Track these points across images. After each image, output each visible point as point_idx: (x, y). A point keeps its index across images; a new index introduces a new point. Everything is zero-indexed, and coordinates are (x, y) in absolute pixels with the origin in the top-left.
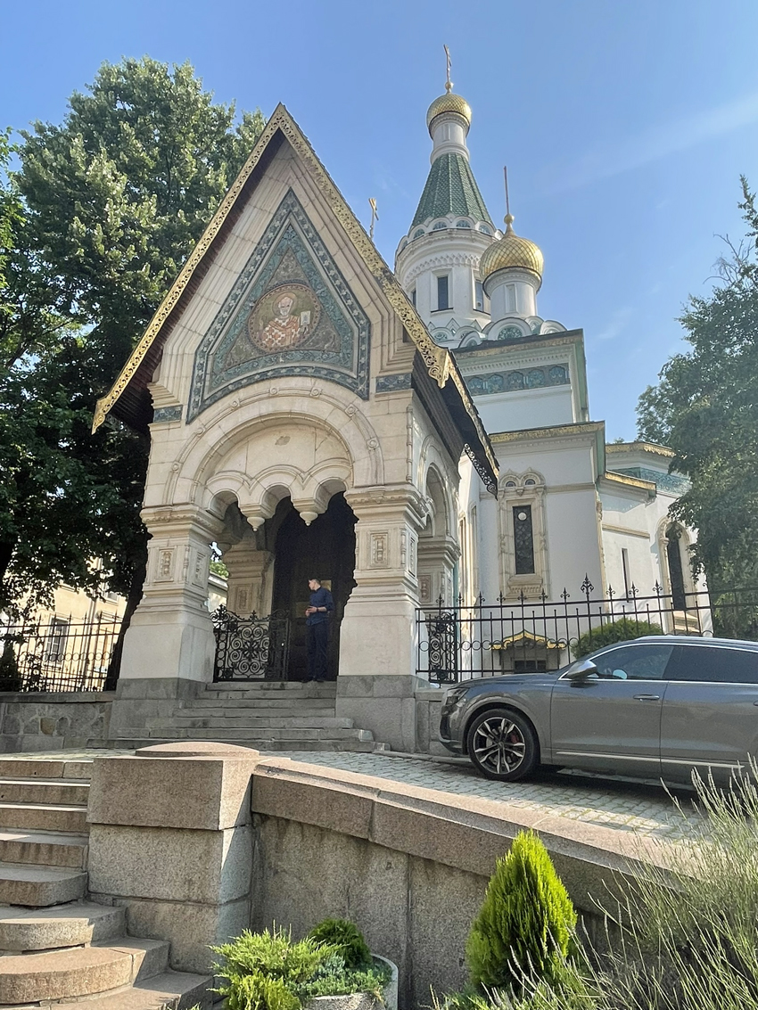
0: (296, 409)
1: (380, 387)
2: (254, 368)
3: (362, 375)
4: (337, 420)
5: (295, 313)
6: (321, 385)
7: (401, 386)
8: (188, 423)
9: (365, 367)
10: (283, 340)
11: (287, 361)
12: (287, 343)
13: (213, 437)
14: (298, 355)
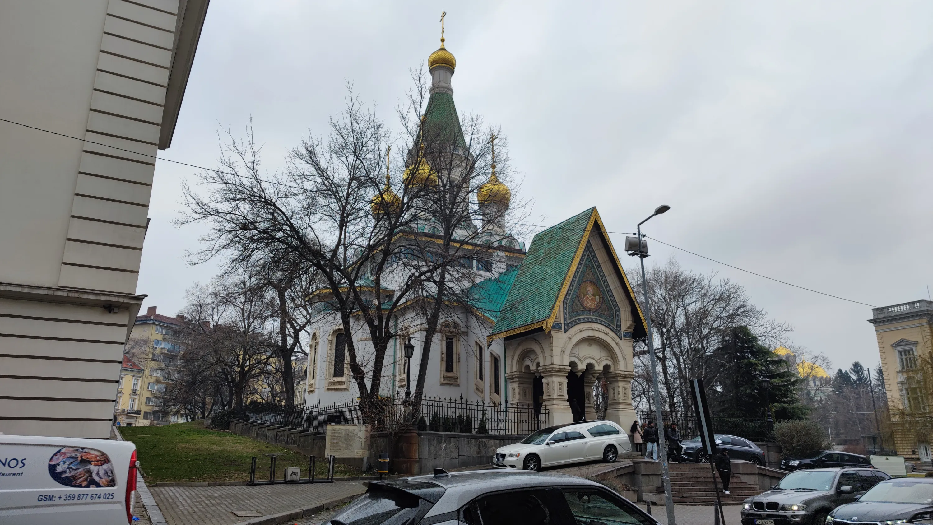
0: (601, 337)
1: (625, 336)
2: (583, 315)
3: (618, 329)
4: (613, 345)
5: (594, 295)
6: (607, 330)
7: (629, 337)
8: (565, 332)
9: (619, 326)
10: (590, 305)
11: (594, 315)
12: (592, 307)
13: (575, 340)
14: (597, 314)
